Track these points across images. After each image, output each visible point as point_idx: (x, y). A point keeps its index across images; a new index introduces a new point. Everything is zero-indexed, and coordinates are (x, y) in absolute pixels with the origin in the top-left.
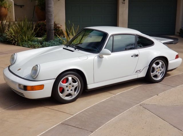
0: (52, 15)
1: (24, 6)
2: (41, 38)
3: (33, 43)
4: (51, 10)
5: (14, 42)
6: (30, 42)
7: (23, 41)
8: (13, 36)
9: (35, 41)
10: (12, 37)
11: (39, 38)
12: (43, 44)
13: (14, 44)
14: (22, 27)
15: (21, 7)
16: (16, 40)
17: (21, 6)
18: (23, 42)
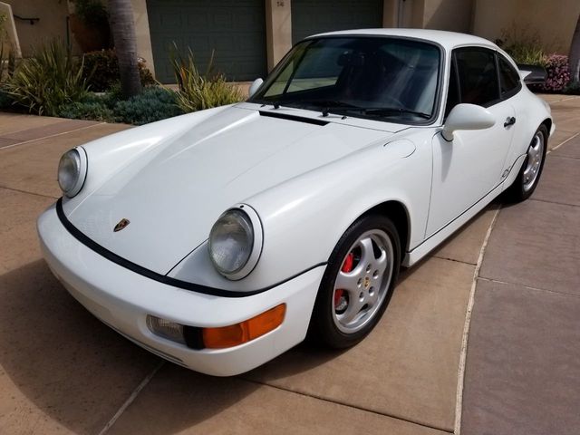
0: (129, 26)
1: (38, 19)
2: (103, 94)
3: (87, 106)
4: (125, 13)
5: (32, 106)
6: (80, 105)
7: (58, 101)
8: (29, 89)
9: (91, 101)
10: (24, 93)
11: (99, 94)
12: (117, 106)
13: (35, 113)
14: (49, 64)
15: (32, 23)
16: (38, 100)
17: (32, 21)
18: (59, 104)
